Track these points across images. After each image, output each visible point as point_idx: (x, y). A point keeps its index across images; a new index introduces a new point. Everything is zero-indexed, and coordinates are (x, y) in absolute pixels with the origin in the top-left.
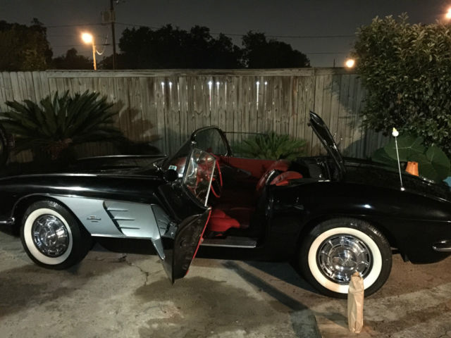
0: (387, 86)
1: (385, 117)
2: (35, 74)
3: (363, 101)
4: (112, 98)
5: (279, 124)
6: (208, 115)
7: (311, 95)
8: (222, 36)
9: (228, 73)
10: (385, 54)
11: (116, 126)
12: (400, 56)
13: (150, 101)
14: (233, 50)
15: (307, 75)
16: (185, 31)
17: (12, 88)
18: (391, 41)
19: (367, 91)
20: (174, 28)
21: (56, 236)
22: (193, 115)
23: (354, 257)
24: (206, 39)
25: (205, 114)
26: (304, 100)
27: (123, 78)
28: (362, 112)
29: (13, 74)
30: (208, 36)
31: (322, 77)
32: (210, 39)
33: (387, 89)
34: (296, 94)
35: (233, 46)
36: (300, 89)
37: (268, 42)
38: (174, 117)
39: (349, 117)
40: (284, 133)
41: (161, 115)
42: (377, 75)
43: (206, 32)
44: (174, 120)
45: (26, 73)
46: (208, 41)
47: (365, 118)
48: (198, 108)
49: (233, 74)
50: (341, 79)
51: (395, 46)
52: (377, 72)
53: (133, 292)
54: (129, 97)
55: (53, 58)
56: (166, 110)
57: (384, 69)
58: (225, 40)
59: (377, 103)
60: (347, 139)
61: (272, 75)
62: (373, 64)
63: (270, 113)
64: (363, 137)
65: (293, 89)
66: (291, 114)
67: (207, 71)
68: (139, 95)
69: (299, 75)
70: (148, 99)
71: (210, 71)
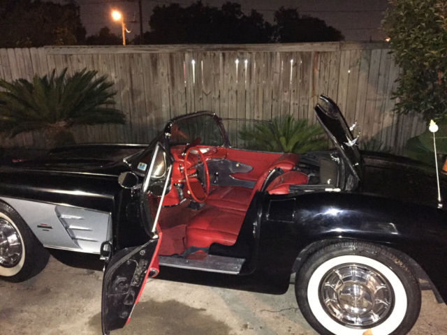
0: (425, 64)
1: (422, 100)
2: (33, 50)
3: (396, 81)
4: (113, 77)
5: (296, 107)
6: (217, 96)
7: (334, 74)
8: (254, 12)
9: (239, 49)
10: (424, 24)
11: (117, 107)
12: (443, 26)
13: (154, 80)
14: (264, 27)
15: (330, 50)
16: (216, 8)
17: (9, 66)
18: (431, 8)
19: (401, 69)
20: (205, 5)
21: (8, 243)
22: (201, 96)
23: (368, 295)
24: (237, 15)
25: (213, 96)
26: (327, 80)
27: (124, 54)
28: (394, 94)
29: (10, 51)
30: (239, 13)
31: (348, 52)
32: (242, 15)
33: (425, 66)
34: (317, 73)
35: (264, 23)
36: (323, 66)
37: (301, 17)
38: (180, 98)
39: (380, 100)
40: (302, 117)
41: (165, 96)
42: (414, 49)
43: (237, 9)
44: (180, 102)
45: (24, 49)
46: (239, 18)
47: (398, 100)
48: (206, 89)
49: (245, 49)
50: (370, 55)
51: (436, 14)
52: (414, 46)
53: (87, 320)
54: (131, 75)
55: (87, 36)
56: (171, 90)
57: (422, 42)
58: (256, 17)
59: (412, 84)
60: (376, 125)
61: (290, 51)
62: (409, 36)
63: (287, 94)
64: (395, 123)
65: (315, 66)
66: (310, 96)
67: (215, 46)
68: (142, 73)
69: (320, 50)
70: (152, 78)
71: (220, 46)
